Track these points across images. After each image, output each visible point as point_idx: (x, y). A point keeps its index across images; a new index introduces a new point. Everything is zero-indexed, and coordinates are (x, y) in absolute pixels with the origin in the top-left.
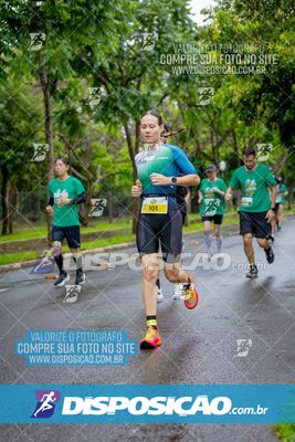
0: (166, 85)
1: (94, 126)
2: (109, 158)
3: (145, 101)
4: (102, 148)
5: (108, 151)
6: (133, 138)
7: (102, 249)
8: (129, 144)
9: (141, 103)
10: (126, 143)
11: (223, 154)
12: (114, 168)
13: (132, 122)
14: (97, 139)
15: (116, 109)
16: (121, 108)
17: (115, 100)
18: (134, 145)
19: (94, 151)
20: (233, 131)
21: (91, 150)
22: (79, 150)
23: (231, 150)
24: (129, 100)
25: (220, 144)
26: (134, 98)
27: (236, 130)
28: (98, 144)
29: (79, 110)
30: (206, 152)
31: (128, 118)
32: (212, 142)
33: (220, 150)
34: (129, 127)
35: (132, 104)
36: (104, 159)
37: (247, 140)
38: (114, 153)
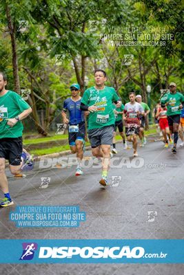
0: (104, 28)
1: (50, 61)
2: (62, 84)
3: (88, 41)
4: (57, 77)
5: (61, 79)
6: (80, 69)
7: (58, 154)
8: (77, 74)
9: (85, 42)
10: (75, 73)
11: (149, 80)
12: (66, 92)
13: (79, 57)
14: (53, 70)
15: (66, 47)
16: (70, 46)
17: (65, 41)
18: (81, 74)
19: (50, 79)
20: (156, 62)
21: (48, 78)
22: (39, 79)
23: (154, 76)
24: (76, 40)
25: (146, 72)
26: (79, 38)
27: (158, 61)
28: (53, 74)
29: (38, 48)
30: (135, 78)
31: (76, 54)
32: (140, 71)
33: (147, 76)
34: (77, 60)
35: (79, 43)
36: (58, 85)
37: (167, 69)
38: (66, 81)
